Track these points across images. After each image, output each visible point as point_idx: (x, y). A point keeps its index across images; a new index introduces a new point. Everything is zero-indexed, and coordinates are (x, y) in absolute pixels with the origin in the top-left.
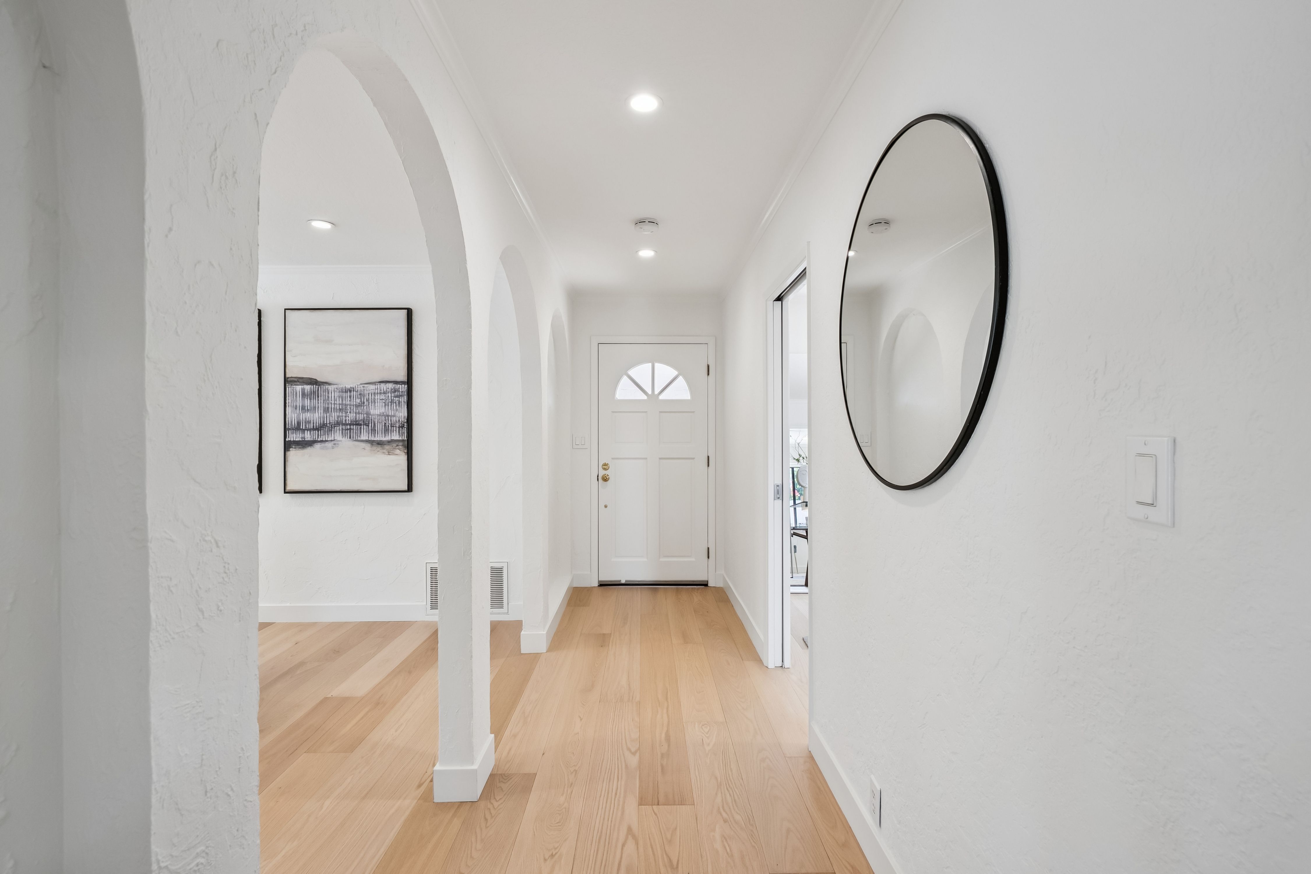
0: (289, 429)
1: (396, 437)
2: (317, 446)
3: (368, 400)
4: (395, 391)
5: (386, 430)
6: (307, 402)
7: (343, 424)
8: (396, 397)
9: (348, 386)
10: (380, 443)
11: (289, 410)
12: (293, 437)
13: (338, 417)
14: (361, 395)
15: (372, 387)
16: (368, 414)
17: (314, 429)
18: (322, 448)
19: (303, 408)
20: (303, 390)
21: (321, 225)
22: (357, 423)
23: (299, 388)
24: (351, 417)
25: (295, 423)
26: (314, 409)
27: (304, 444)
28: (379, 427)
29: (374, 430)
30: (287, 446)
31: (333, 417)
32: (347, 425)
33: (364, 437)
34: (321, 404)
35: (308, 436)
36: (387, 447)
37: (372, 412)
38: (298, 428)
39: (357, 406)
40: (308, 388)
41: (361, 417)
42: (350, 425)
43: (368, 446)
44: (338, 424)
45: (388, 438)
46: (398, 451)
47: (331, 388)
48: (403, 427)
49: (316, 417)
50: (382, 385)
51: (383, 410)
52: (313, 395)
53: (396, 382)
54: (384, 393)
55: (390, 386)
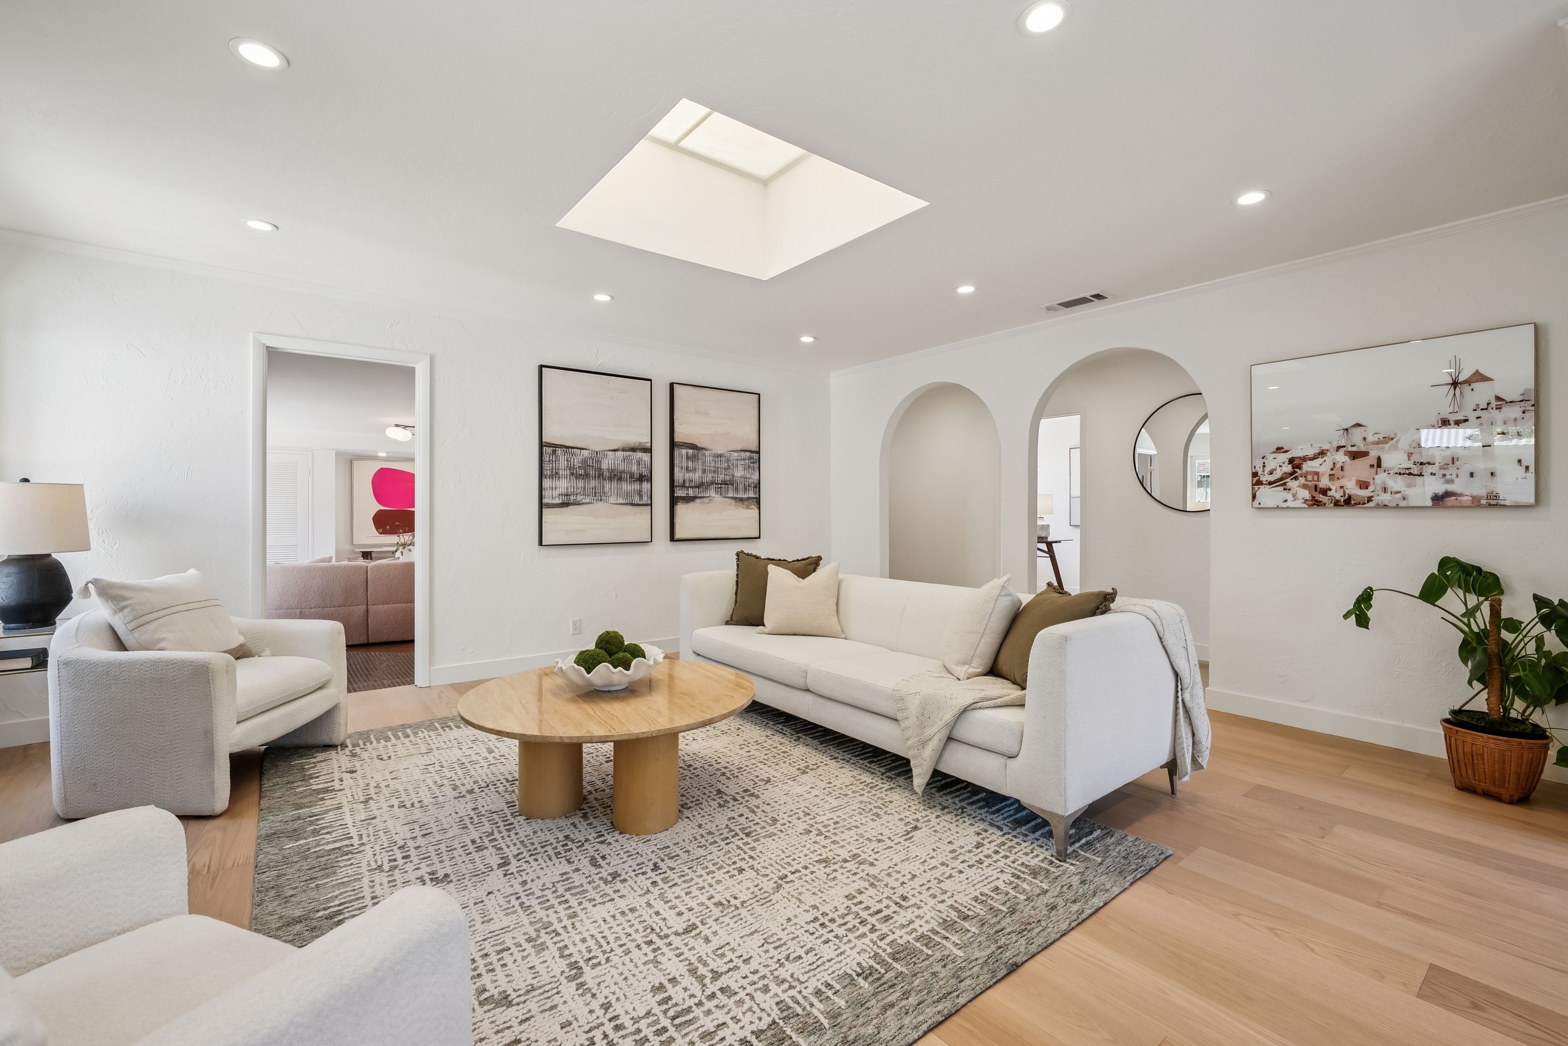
0: (677, 486)
1: (752, 495)
2: (698, 501)
3: (733, 465)
4: (751, 458)
5: (745, 490)
6: (690, 464)
7: (716, 484)
8: (751, 463)
9: (719, 452)
10: (741, 500)
11: (676, 470)
12: (679, 493)
13: (712, 477)
14: (728, 460)
15: (735, 454)
16: (733, 476)
17: (695, 487)
18: (702, 503)
19: (687, 468)
20: (687, 453)
21: (807, 339)
22: (725, 483)
23: (684, 451)
24: (721, 478)
25: (681, 481)
26: (694, 470)
27: (688, 499)
28: (741, 487)
29: (737, 489)
30: (674, 501)
31: (709, 477)
32: (718, 484)
33: (731, 495)
34: (700, 466)
35: (691, 493)
36: (746, 503)
37: (736, 474)
38: (683, 486)
39: (726, 469)
40: (690, 451)
41: (728, 478)
42: (721, 484)
43: (732, 502)
44: (712, 483)
45: (746, 496)
46: (753, 507)
47: (707, 453)
48: (756, 487)
49: (696, 476)
50: (743, 453)
51: (743, 473)
52: (694, 458)
53: (751, 452)
54: (744, 460)
55: (748, 454)
